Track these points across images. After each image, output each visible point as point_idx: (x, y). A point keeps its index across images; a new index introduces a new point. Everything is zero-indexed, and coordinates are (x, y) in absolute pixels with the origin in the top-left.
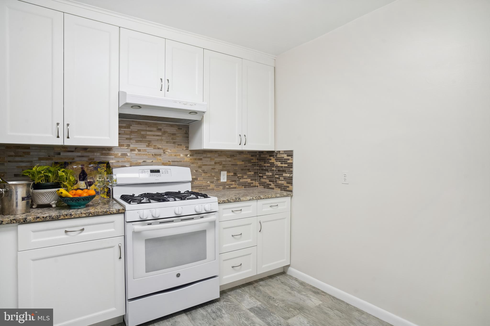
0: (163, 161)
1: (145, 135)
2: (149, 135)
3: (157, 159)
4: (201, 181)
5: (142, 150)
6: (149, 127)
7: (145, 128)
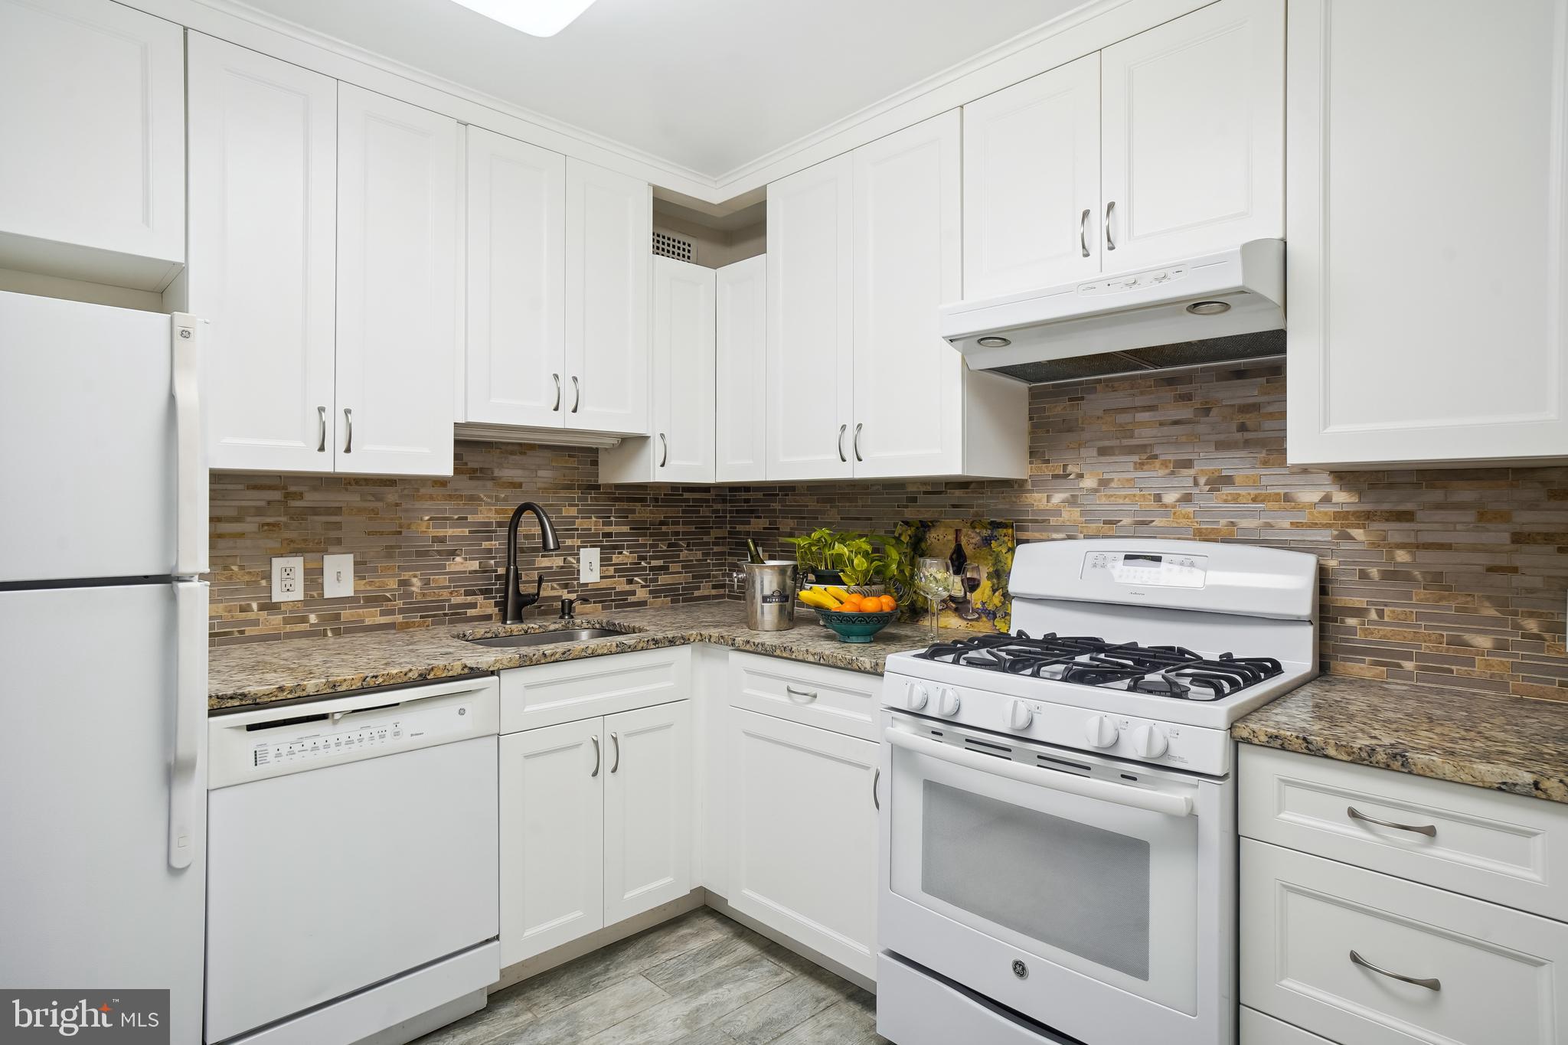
0: (1197, 522)
1: (1130, 427)
2: (1142, 424)
3: (1174, 514)
4: (1409, 626)
5: (1119, 480)
6: (1142, 393)
7: (1127, 402)
